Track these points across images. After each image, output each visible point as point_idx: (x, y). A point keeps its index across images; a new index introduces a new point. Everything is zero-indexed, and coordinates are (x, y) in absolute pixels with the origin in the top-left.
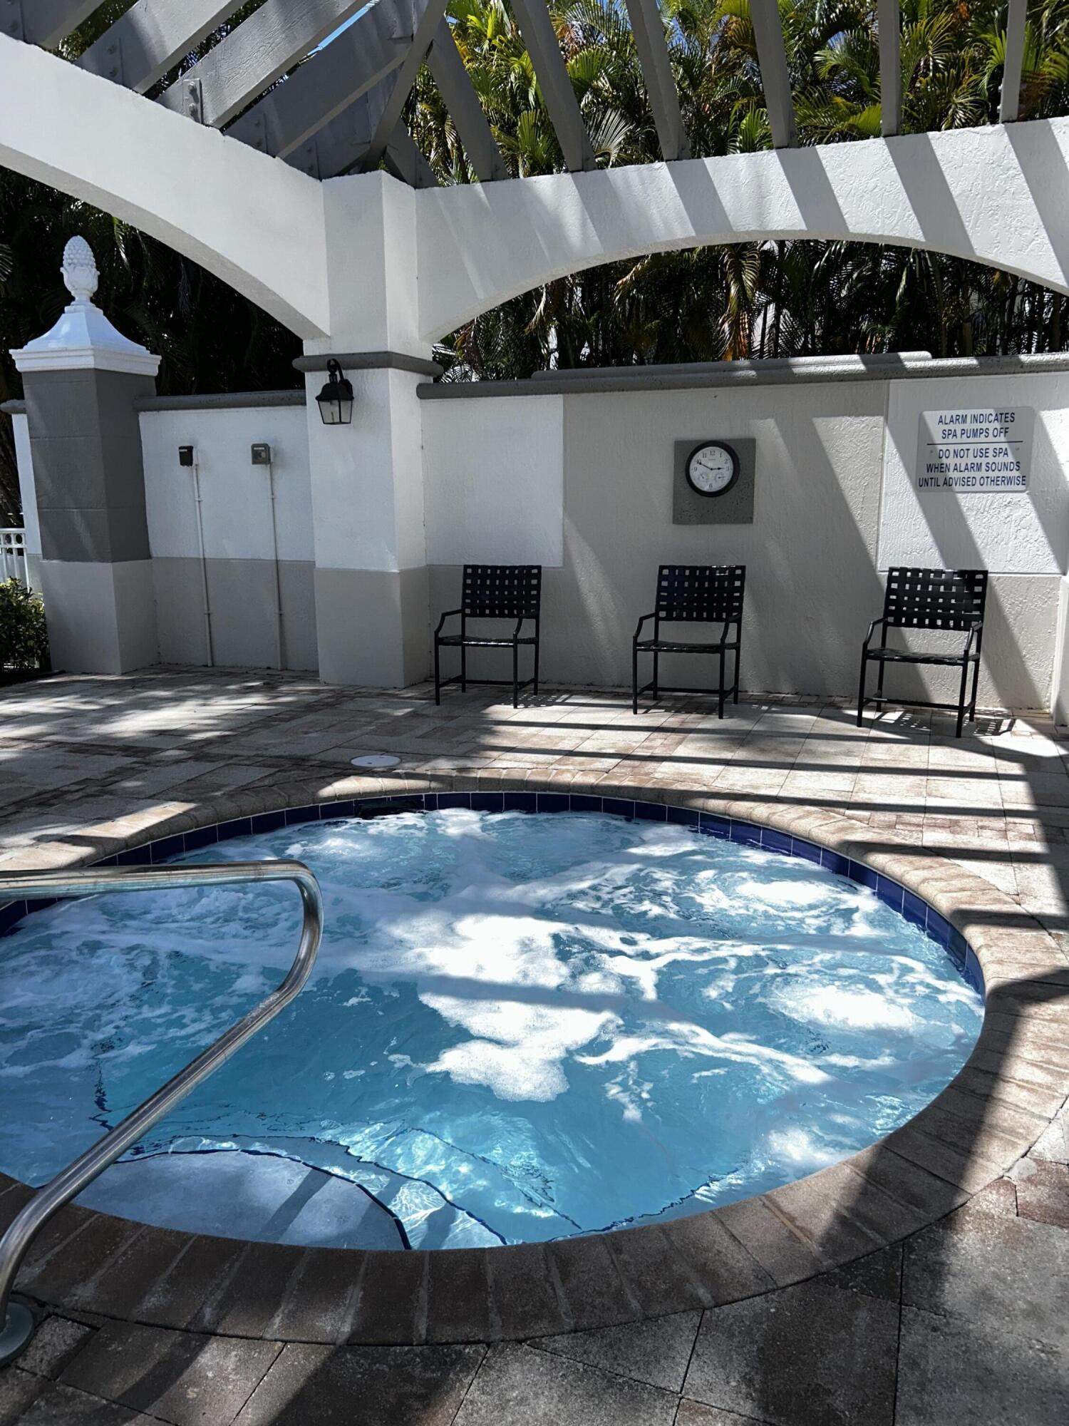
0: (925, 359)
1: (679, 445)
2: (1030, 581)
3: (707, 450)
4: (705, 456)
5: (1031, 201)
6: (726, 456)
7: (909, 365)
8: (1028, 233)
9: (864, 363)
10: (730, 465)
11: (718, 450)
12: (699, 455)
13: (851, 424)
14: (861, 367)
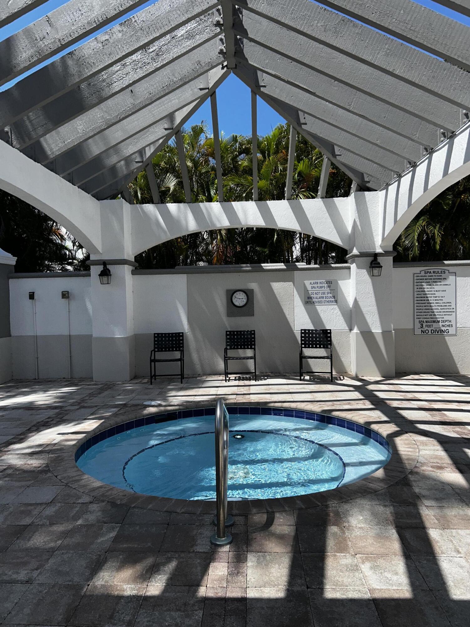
0: (304, 265)
1: (228, 291)
2: (341, 332)
3: (238, 293)
4: (237, 294)
5: (330, 220)
6: (244, 294)
7: (299, 267)
8: (331, 229)
9: (285, 266)
10: (246, 297)
11: (241, 293)
12: (235, 294)
13: (283, 285)
14: (285, 267)
